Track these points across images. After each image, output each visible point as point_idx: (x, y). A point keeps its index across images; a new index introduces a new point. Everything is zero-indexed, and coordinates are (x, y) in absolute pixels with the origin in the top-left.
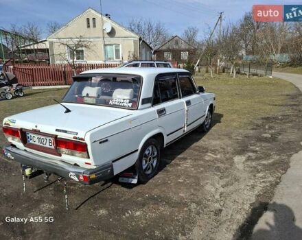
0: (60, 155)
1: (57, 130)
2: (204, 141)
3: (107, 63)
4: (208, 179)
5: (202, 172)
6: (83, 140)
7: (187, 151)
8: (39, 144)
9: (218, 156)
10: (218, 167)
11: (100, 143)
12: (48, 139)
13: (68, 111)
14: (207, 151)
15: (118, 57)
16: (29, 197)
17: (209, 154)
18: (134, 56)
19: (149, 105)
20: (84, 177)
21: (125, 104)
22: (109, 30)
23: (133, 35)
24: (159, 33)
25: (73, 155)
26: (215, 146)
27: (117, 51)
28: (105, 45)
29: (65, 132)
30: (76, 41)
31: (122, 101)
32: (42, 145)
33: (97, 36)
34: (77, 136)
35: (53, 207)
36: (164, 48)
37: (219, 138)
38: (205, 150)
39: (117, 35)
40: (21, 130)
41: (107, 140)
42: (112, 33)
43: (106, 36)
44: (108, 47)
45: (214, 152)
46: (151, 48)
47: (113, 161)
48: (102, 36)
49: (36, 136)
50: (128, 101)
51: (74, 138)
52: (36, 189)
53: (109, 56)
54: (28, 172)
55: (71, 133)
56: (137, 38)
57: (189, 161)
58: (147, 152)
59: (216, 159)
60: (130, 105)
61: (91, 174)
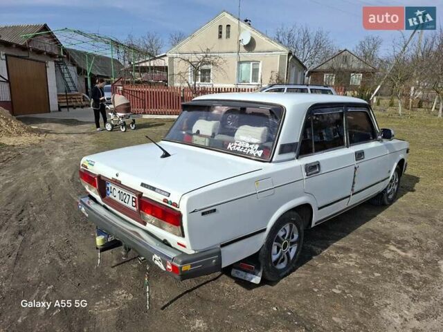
0: (145, 224)
1: (143, 185)
2: (383, 222)
3: (239, 86)
4: (388, 297)
5: (377, 281)
6: (177, 206)
7: (351, 236)
8: (120, 201)
9: (410, 255)
10: (409, 275)
11: (203, 214)
12: (131, 195)
13: (166, 155)
14: (388, 242)
15: (255, 79)
17: (392, 248)
19: (293, 155)
20: (173, 266)
21: (252, 152)
22: (246, 42)
23: (280, 47)
24: (318, 45)
25: (161, 227)
26: (402, 233)
27: (255, 71)
28: (240, 63)
29: (154, 189)
30: (200, 56)
31: (247, 145)
32: (123, 202)
33: (229, 50)
34: (169, 199)
35: (131, 298)
36: (325, 67)
37: (411, 220)
38: (386, 239)
39: (257, 48)
40: (99, 177)
41: (214, 210)
42: (251, 46)
43: (242, 49)
44: (244, 66)
45: (401, 244)
46: (305, 68)
47: (223, 246)
48: (236, 49)
49: (118, 189)
50: (257, 147)
51: (165, 200)
53: (243, 79)
54: (99, 241)
55: (161, 191)
56: (286, 52)
57: (354, 255)
58: (281, 234)
59: (405, 259)
60: (260, 153)
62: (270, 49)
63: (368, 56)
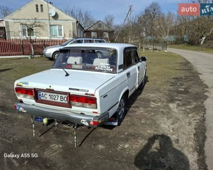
0: (71, 108)
1: (70, 89)
2: (145, 95)
3: (52, 39)
4: (160, 120)
5: (154, 116)
6: (93, 95)
7: (136, 102)
8: (51, 100)
9: (159, 104)
10: (162, 111)
11: (104, 97)
12: (60, 95)
13: (67, 75)
14: (150, 101)
15: (60, 34)
16: (37, 141)
17: (152, 103)
18: (73, 35)
20: (94, 122)
21: (108, 70)
22: (53, 14)
23: (72, 18)
24: (87, 18)
25: (83, 107)
26: (153, 97)
27: (60, 30)
28: (51, 25)
29: (78, 90)
30: (32, 22)
31: (105, 67)
32: (53, 100)
33: (44, 18)
34: (88, 93)
35: (61, 146)
36: (92, 29)
37: (153, 92)
38: (148, 101)
39: (59, 19)
40: (35, 89)
41: (107, 95)
42: (56, 17)
43: (51, 18)
44: (53, 27)
45: (154, 101)
46: (83, 29)
47: (109, 110)
48: (48, 18)
49: (48, 94)
51: (86, 94)
52: (40, 134)
53: (54, 34)
54: (45, 121)
55: (83, 90)
56: (75, 21)
57: (141, 108)
59: (158, 106)
60: (111, 70)
61: (99, 119)
62: (67, 19)
63: (108, 24)
